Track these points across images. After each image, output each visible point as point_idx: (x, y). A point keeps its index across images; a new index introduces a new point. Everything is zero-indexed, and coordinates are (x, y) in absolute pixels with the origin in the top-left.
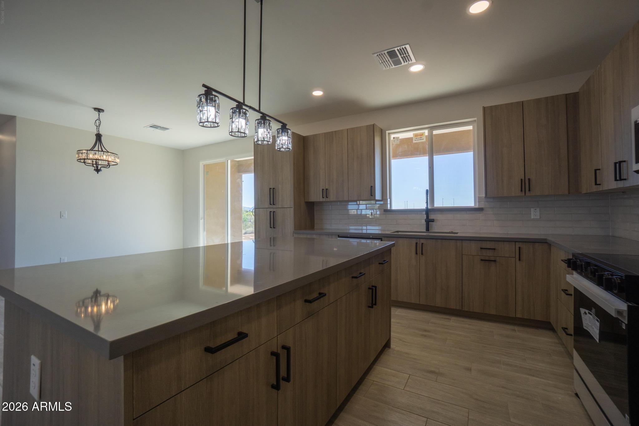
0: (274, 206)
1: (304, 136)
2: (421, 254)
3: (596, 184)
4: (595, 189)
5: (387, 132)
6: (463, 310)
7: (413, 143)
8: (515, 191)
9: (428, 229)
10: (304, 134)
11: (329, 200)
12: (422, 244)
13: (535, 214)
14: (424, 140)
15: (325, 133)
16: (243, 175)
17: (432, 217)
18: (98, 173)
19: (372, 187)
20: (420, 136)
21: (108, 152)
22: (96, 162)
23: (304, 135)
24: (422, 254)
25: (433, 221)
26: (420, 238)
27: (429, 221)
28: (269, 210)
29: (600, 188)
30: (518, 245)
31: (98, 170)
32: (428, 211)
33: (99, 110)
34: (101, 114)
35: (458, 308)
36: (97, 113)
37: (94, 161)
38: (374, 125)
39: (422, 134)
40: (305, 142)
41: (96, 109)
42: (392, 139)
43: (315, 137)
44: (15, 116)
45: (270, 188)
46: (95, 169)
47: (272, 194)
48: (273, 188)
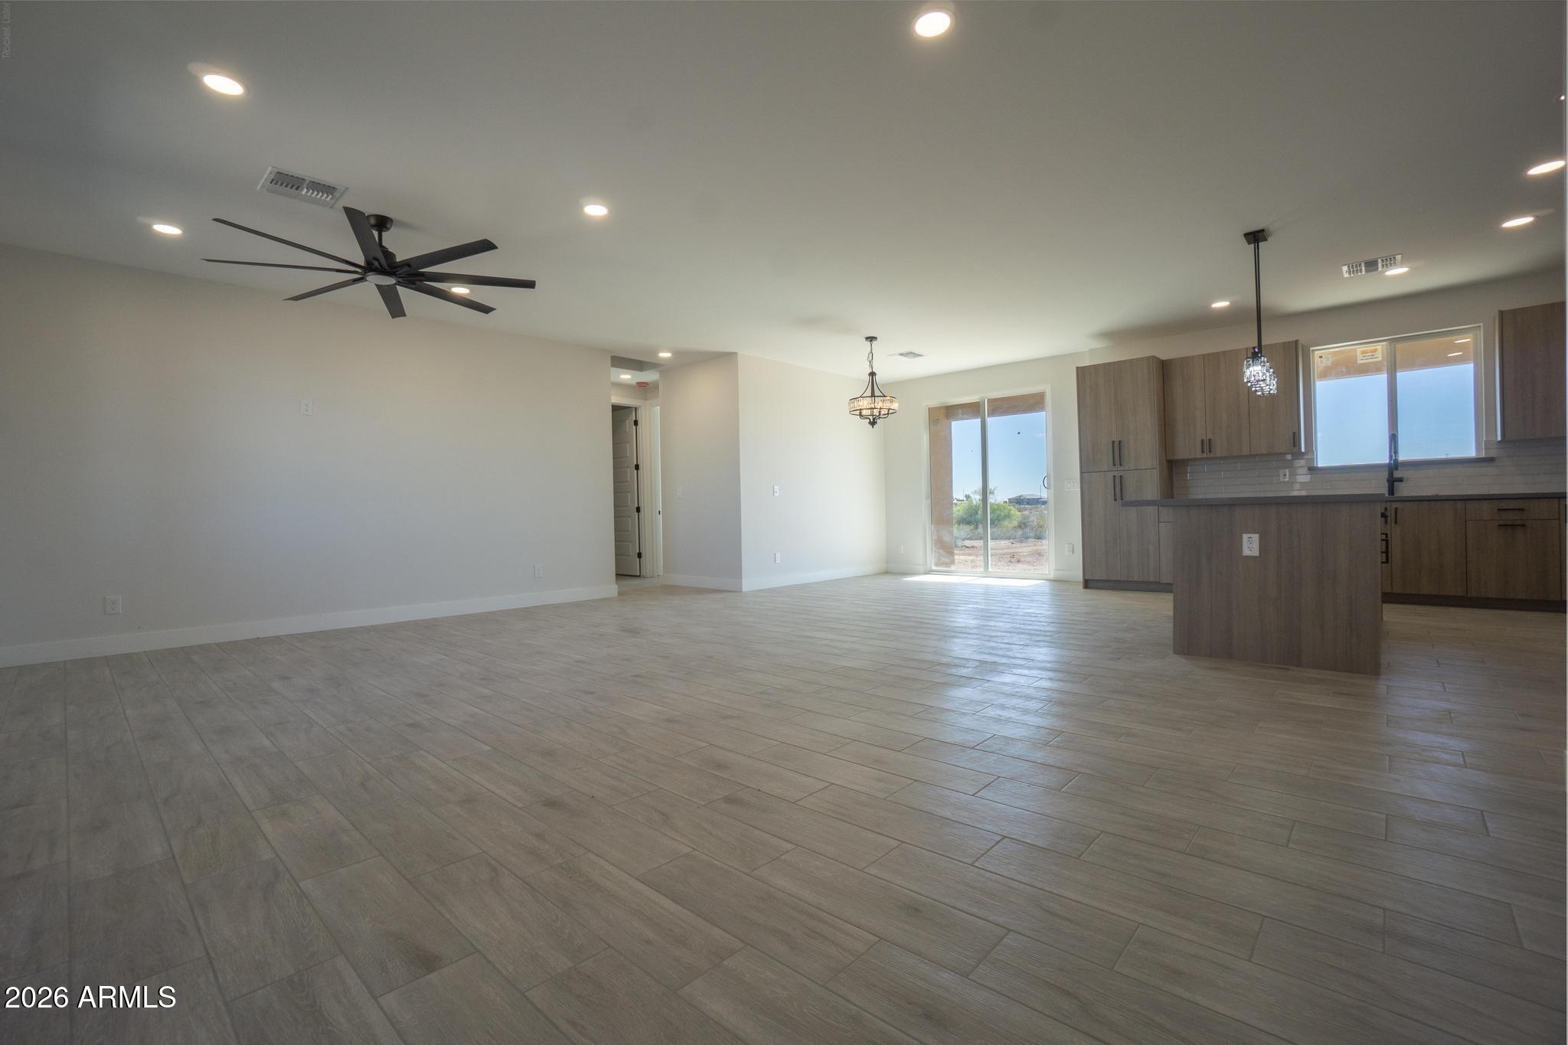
0: (1120, 468)
1: (1163, 361)
2: (1393, 525)
5: (1311, 349)
6: (1469, 596)
7: (1356, 363)
9: (1391, 491)
10: (1164, 355)
11: (1213, 456)
12: (1396, 509)
14: (1380, 359)
15: (1204, 355)
16: (953, 423)
17: (1397, 474)
18: (872, 428)
19: (1294, 433)
20: (1372, 352)
21: (884, 396)
22: (862, 413)
23: (1164, 359)
24: (1396, 522)
25: (1401, 480)
26: (1390, 501)
27: (1393, 482)
28: (1113, 474)
31: (872, 423)
32: (1394, 466)
33: (871, 339)
34: (874, 343)
35: (1460, 594)
36: (868, 343)
37: (859, 411)
38: (1296, 342)
39: (1376, 350)
40: (1164, 369)
41: (867, 338)
42: (1317, 359)
43: (1184, 361)
44: (736, 353)
45: (1113, 442)
46: (870, 423)
47: (1118, 450)
48: (1120, 442)
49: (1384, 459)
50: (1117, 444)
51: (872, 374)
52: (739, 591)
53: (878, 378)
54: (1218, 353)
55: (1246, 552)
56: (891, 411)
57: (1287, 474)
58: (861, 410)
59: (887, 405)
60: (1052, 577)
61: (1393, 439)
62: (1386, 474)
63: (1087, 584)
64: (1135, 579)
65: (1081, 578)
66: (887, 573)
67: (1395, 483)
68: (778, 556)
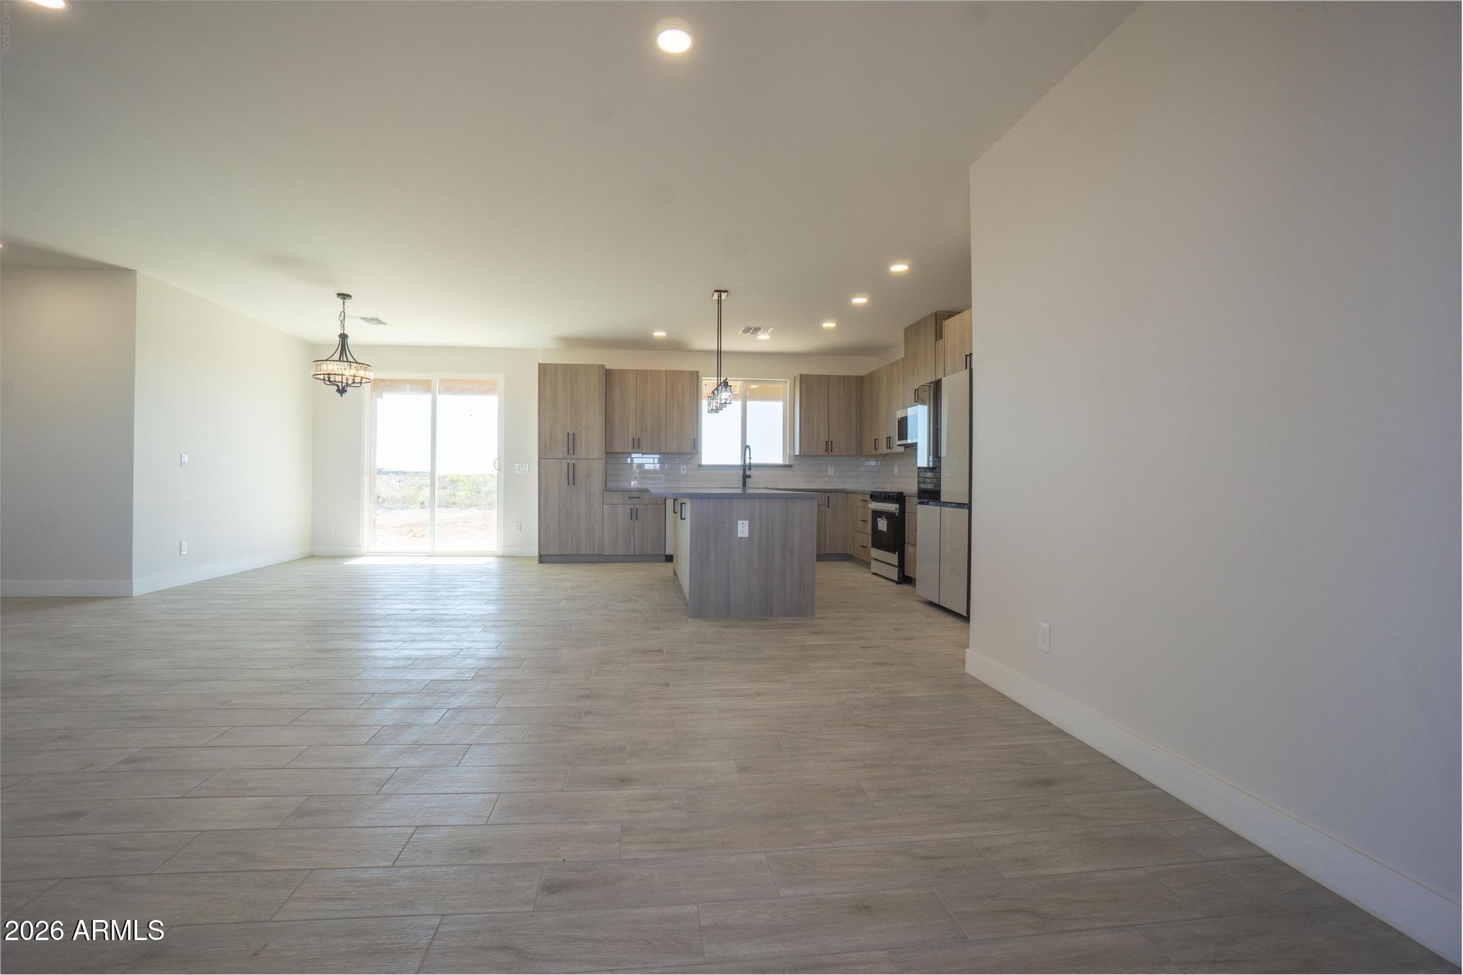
0: (573, 457)
1: (607, 370)
3: (875, 449)
4: (874, 452)
5: (701, 378)
8: (822, 451)
9: (744, 484)
10: (610, 365)
13: (831, 471)
14: (738, 392)
15: (637, 370)
17: (748, 473)
18: (342, 396)
19: (694, 439)
21: (357, 363)
22: (329, 378)
23: (608, 368)
25: (749, 477)
27: (745, 477)
28: (567, 461)
29: (878, 452)
30: (827, 494)
31: (342, 391)
32: (745, 467)
33: (344, 296)
34: (347, 301)
36: (340, 301)
37: (326, 376)
38: (698, 372)
39: (736, 386)
40: (609, 377)
41: (339, 295)
42: (704, 387)
43: (622, 372)
44: (134, 271)
45: (569, 434)
46: (338, 390)
47: (572, 441)
48: (574, 434)
49: (738, 462)
50: (571, 436)
51: (343, 337)
52: (129, 596)
53: (350, 341)
54: (646, 370)
55: (740, 535)
56: (364, 381)
57: (685, 468)
58: (329, 374)
59: (362, 373)
60: (500, 553)
61: (745, 447)
62: (741, 472)
63: (542, 559)
64: (583, 553)
65: (536, 553)
66: (312, 556)
67: (747, 479)
68: (185, 544)
